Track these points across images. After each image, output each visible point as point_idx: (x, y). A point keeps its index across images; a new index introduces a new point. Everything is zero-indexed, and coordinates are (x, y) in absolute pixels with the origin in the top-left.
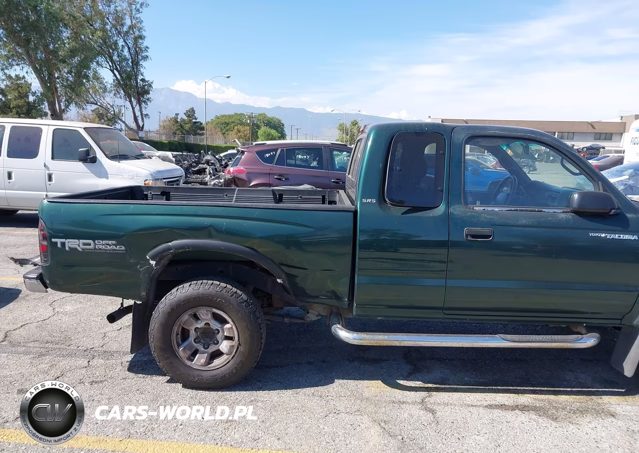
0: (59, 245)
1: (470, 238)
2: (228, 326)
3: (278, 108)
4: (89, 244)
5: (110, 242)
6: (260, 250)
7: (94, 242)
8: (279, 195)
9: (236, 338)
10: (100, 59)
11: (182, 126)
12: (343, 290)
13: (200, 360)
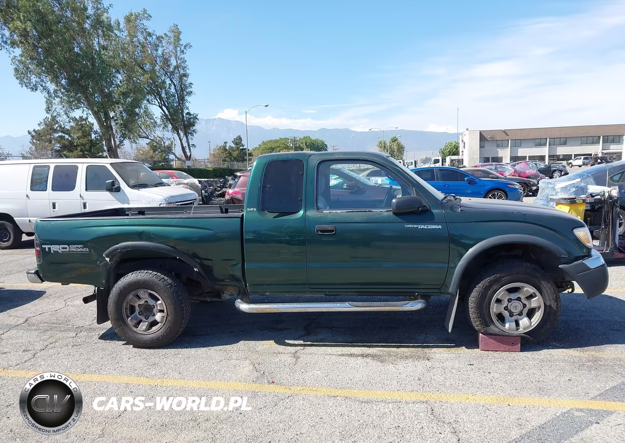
0: (47, 250)
1: (319, 233)
2: (159, 302)
3: (323, 130)
4: (66, 248)
5: (79, 246)
6: (177, 248)
7: (69, 246)
8: (225, 209)
9: (165, 311)
10: (149, 97)
11: (230, 154)
12: (238, 273)
13: (143, 326)
